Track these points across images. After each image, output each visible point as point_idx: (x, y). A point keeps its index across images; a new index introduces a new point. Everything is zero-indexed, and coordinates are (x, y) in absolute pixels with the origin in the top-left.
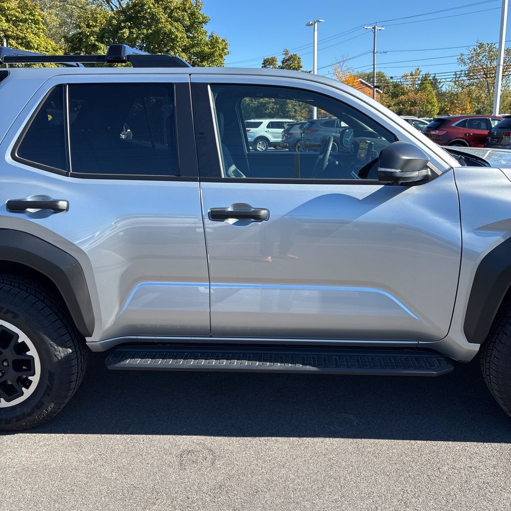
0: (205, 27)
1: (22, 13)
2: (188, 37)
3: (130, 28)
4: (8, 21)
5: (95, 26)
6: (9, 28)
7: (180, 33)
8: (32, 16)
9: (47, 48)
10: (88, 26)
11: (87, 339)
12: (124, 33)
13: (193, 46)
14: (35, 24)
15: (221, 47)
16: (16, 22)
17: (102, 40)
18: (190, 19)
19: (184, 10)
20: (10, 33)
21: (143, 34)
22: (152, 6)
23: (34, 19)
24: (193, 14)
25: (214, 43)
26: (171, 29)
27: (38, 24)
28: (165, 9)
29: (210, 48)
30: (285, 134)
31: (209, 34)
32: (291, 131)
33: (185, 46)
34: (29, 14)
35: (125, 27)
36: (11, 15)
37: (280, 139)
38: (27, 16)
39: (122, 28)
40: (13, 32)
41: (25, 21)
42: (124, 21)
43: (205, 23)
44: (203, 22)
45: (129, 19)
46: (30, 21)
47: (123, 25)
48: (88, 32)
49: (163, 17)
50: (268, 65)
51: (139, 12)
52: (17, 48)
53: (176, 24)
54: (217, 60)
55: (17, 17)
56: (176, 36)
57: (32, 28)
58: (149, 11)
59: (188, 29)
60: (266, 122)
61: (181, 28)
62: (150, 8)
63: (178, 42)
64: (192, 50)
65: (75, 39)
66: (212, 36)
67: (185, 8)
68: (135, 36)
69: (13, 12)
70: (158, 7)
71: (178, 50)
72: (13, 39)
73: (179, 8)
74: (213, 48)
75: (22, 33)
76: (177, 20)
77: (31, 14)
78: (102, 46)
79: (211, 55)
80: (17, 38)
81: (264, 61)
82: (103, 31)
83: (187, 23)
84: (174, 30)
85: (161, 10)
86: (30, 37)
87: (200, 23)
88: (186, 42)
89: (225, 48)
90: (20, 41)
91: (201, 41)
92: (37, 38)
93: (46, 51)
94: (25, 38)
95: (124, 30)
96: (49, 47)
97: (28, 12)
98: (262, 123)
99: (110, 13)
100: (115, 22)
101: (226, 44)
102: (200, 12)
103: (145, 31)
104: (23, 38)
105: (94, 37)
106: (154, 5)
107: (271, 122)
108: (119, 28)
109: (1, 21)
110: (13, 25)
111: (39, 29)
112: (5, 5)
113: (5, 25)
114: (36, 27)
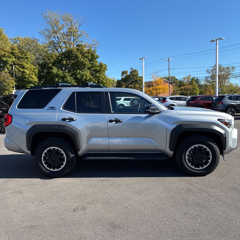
0: (97, 60)
1: (22, 55)
2: (90, 64)
3: (66, 60)
4: (15, 58)
5: (52, 60)
6: (16, 60)
7: (87, 63)
8: (26, 56)
9: (31, 68)
10: (49, 59)
11: (78, 152)
12: (64, 62)
13: (92, 67)
14: (27, 59)
15: (104, 67)
16: (19, 58)
18: (91, 56)
19: (89, 53)
20: (16, 63)
21: (72, 63)
22: (76, 52)
24: (92, 55)
25: (101, 65)
26: (83, 61)
27: (28, 59)
28: (81, 53)
29: (99, 68)
30: (131, 103)
31: (99, 62)
32: (134, 102)
33: (89, 67)
34: (24, 55)
35: (64, 60)
37: (129, 105)
39: (63, 60)
40: (17, 62)
41: (22, 58)
42: (64, 58)
43: (98, 58)
44: (97, 58)
45: (66, 57)
46: (25, 58)
47: (63, 59)
48: (49, 62)
49: (80, 56)
50: (124, 74)
51: (70, 54)
52: (18, 68)
53: (85, 59)
54: (102, 73)
55: (19, 56)
56: (86, 63)
57: (25, 61)
58: (74, 53)
59: (90, 61)
60: (123, 98)
61: (87, 60)
62: (75, 52)
63: (86, 66)
64: (92, 69)
65: (43, 65)
66: (100, 63)
67: (89, 52)
68: (68, 63)
69: (17, 54)
70: (78, 52)
71: (86, 69)
72: (17, 65)
73: (87, 52)
74: (101, 68)
76: (86, 57)
77: (25, 55)
78: (54, 67)
79: (100, 70)
80: (19, 65)
81: (122, 72)
82: (55, 61)
83: (90, 58)
84: (84, 61)
85: (79, 53)
86: (25, 64)
87: (95, 58)
88: (90, 65)
89: (106, 68)
90: (20, 66)
91: (96, 65)
92: (27, 65)
94: (22, 64)
95: (64, 61)
96: (32, 68)
97: (24, 54)
98: (121, 98)
99: (58, 54)
100: (60, 58)
101: (106, 66)
102: (95, 54)
103: (72, 61)
104: (21, 65)
105: (51, 64)
106: (76, 51)
107: (125, 98)
108: (62, 60)
109: (13, 58)
110: (17, 59)
111: (28, 61)
112: (15, 51)
113: (14, 59)
114: (27, 60)
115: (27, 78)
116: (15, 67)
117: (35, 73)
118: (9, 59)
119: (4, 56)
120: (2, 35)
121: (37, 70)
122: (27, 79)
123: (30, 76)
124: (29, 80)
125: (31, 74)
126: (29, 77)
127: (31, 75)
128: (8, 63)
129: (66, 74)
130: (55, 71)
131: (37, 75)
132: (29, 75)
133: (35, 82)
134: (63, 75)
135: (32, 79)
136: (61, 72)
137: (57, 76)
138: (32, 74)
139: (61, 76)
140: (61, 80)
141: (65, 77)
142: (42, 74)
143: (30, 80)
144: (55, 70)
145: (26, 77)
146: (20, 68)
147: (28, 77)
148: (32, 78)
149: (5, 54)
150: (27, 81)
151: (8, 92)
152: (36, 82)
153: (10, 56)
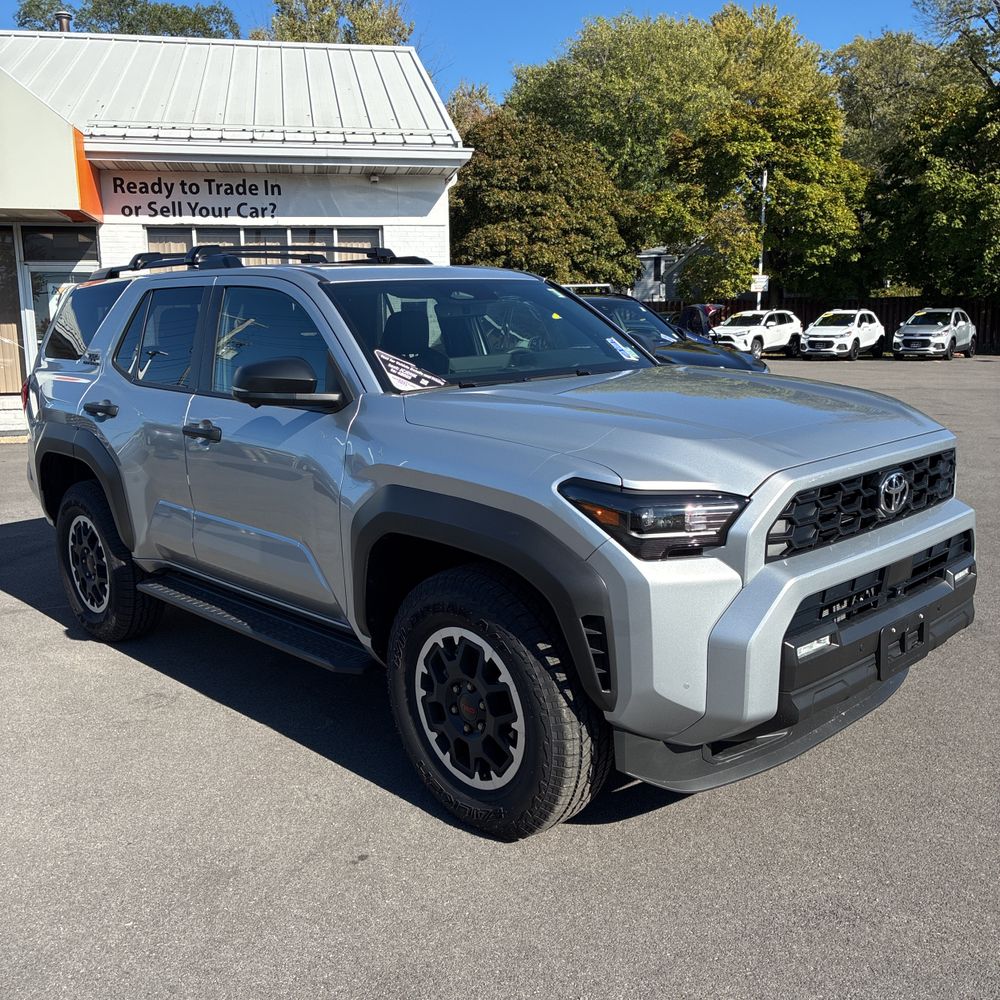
1: (804, 120)
4: (776, 138)
5: (936, 125)
6: (776, 149)
8: (821, 123)
9: (839, 177)
10: (925, 126)
12: (989, 130)
14: (823, 138)
16: (787, 138)
17: (943, 149)
20: (777, 158)
23: (822, 129)
27: (829, 136)
34: (815, 122)
35: (992, 119)
36: (784, 127)
38: (811, 125)
39: (988, 121)
40: (781, 157)
41: (804, 135)
42: (994, 108)
46: (814, 133)
47: (988, 115)
48: (923, 138)
52: (782, 182)
55: (792, 129)
57: (816, 145)
65: (897, 154)
69: (786, 122)
72: (781, 169)
75: (796, 156)
77: (819, 121)
78: (937, 161)
80: (786, 166)
82: (948, 132)
86: (814, 164)
90: (790, 171)
92: (823, 162)
93: (837, 183)
94: (800, 164)
96: (844, 175)
97: (814, 118)
100: (973, 111)
104: (797, 164)
105: (927, 147)
108: (981, 121)
109: (765, 140)
110: (784, 143)
111: (828, 145)
112: (776, 112)
113: (770, 145)
114: (824, 142)
115: (813, 221)
116: (771, 176)
117: (848, 198)
118: (749, 147)
119: (733, 137)
120: (783, 46)
121: (863, 184)
122: (812, 226)
123: (825, 213)
124: (819, 231)
125: (831, 201)
126: (821, 217)
127: (828, 206)
128: (743, 165)
129: (990, 190)
130: (936, 179)
131: (861, 202)
132: (820, 205)
133: (843, 236)
134: (978, 192)
135: (830, 225)
136: (969, 181)
137: (946, 200)
138: (834, 200)
139: (963, 202)
140: (961, 220)
141: (982, 206)
142: (880, 197)
143: (823, 231)
144: (939, 174)
145: (807, 219)
146: (788, 182)
147: (813, 217)
148: (831, 217)
149: (735, 129)
150: (808, 232)
151: (732, 283)
152: (849, 237)
153: (757, 132)
